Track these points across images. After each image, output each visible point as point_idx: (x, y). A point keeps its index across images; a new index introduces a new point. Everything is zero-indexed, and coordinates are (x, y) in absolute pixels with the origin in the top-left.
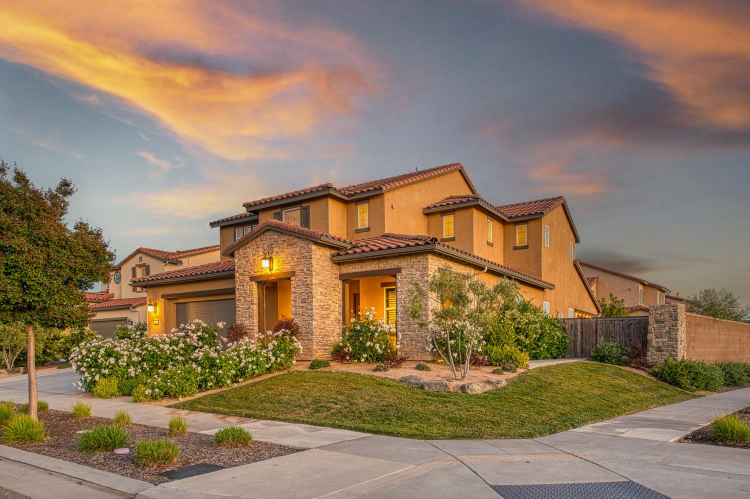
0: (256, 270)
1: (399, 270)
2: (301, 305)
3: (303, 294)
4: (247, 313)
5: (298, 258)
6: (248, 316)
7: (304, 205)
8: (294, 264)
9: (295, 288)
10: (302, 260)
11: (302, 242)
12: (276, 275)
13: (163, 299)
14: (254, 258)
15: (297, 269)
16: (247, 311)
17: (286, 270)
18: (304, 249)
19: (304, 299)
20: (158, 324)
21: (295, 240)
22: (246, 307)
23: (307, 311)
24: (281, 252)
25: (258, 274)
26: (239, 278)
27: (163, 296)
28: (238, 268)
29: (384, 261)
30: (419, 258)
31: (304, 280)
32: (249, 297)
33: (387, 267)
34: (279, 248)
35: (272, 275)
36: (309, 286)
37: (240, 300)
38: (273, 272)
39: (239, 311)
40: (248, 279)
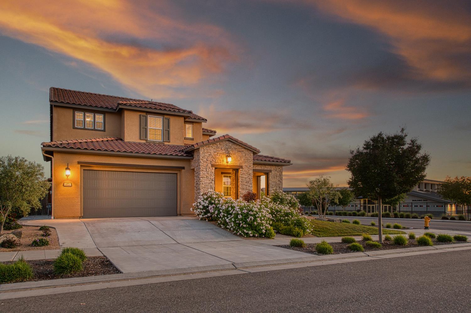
0: (216, 161)
1: (271, 171)
2: (246, 184)
3: (247, 179)
4: (209, 186)
5: (244, 159)
6: (209, 187)
7: (165, 116)
8: (241, 162)
9: (242, 175)
10: (247, 161)
11: (247, 151)
12: (230, 166)
13: (79, 166)
14: (215, 154)
15: (244, 165)
16: (209, 184)
17: (236, 164)
18: (248, 155)
19: (247, 181)
20: (71, 186)
21: (242, 150)
22: (209, 182)
23: (249, 188)
24: (234, 154)
25: (217, 164)
26: (203, 164)
27: (79, 163)
28: (202, 158)
29: (264, 166)
30: (279, 167)
31: (248, 171)
32: (210, 177)
33: (265, 169)
34: (233, 152)
35: (227, 166)
36: (251, 175)
37: (204, 177)
38: (228, 164)
39: (203, 184)
40: (210, 165)
